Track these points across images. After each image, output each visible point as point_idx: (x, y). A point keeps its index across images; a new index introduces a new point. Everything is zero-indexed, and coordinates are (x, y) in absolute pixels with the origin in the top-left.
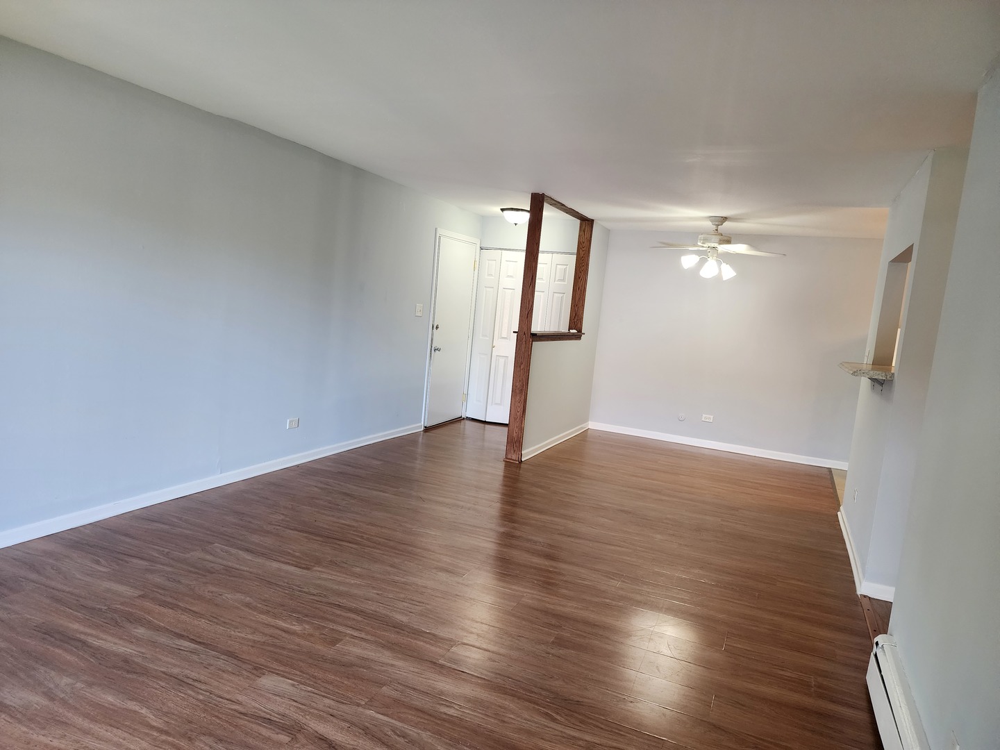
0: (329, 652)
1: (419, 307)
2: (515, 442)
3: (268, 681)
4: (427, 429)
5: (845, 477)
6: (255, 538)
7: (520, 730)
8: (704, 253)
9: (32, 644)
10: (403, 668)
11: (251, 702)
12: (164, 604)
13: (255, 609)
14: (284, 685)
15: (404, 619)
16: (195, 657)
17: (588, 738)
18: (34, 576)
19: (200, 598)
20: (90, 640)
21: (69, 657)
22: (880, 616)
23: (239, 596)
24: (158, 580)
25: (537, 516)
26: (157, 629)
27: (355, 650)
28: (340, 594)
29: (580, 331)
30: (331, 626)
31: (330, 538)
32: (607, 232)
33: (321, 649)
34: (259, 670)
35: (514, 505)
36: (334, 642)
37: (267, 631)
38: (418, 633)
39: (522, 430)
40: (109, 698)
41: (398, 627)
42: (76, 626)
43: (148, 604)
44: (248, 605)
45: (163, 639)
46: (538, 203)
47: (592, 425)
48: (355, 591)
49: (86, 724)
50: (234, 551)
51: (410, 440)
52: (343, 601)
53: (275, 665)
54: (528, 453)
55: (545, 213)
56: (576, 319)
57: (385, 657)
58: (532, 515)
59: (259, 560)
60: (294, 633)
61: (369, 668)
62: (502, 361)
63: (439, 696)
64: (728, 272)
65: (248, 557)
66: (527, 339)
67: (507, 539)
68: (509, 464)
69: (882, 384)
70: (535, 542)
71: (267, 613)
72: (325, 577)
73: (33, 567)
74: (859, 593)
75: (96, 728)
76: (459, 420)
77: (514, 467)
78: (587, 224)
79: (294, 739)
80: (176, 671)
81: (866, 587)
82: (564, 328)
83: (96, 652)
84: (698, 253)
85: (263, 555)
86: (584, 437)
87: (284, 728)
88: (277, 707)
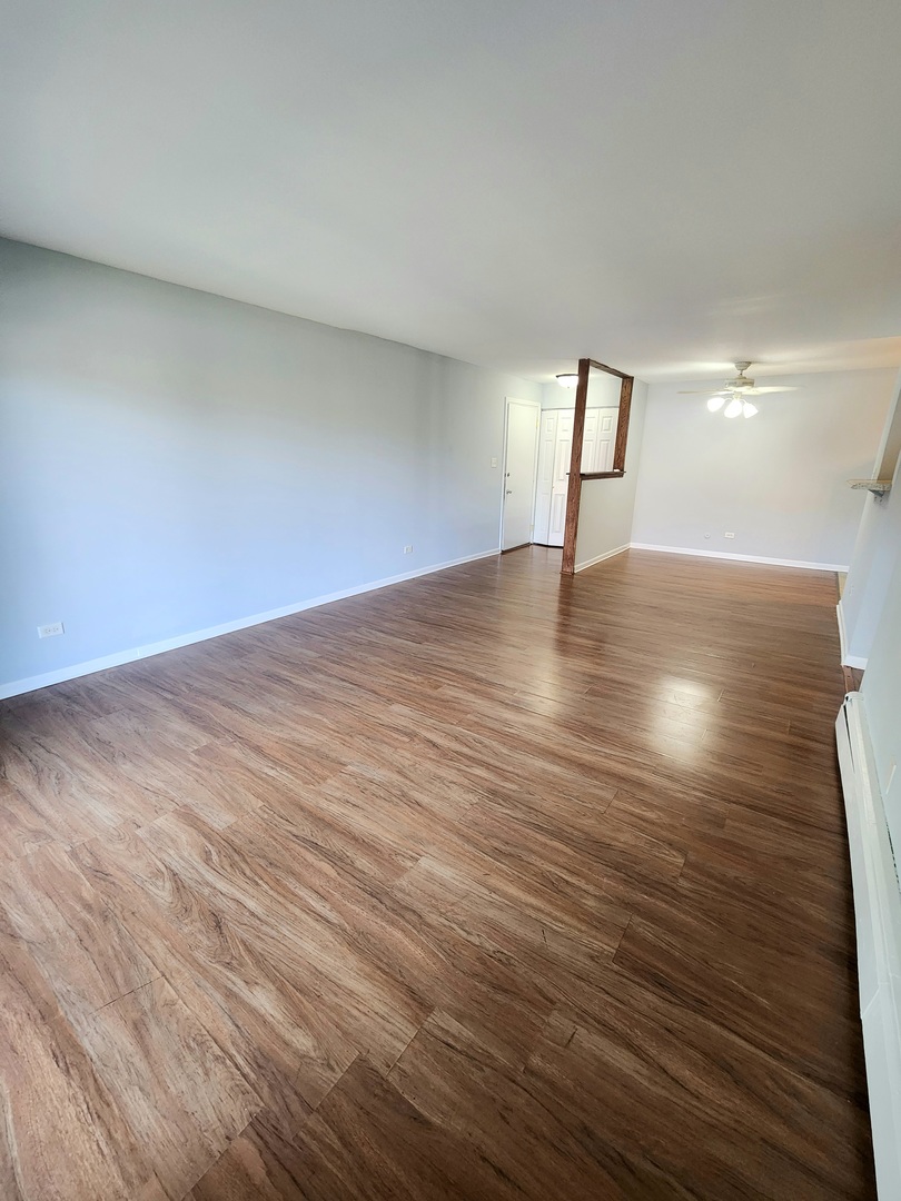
0: (434, 693)
1: (494, 459)
2: (569, 559)
3: (396, 708)
4: (503, 552)
5: (845, 577)
6: (387, 624)
7: (559, 744)
8: (730, 396)
9: (264, 682)
10: (481, 704)
11: (385, 719)
12: (333, 662)
13: (387, 666)
14: (405, 710)
15: (483, 676)
16: (352, 692)
17: (607, 751)
18: (260, 644)
19: (354, 659)
20: (292, 680)
21: (281, 689)
22: (855, 680)
23: (378, 658)
24: (330, 648)
25: (583, 611)
26: (330, 675)
27: (449, 692)
28: (442, 659)
29: (622, 470)
30: (435, 678)
31: (435, 625)
32: (646, 385)
33: (429, 691)
34: (390, 701)
35: (568, 604)
36: (437, 687)
37: (396, 679)
38: (491, 684)
39: (574, 549)
40: (306, 712)
41: (479, 680)
42: (285, 673)
43: (325, 662)
44: (382, 664)
45: (334, 682)
46: (584, 367)
47: (633, 545)
48: (450, 657)
49: (292, 725)
50: (373, 632)
51: (491, 561)
52: (444, 664)
53: (400, 699)
54: (579, 567)
55: (590, 375)
56: (619, 461)
57: (471, 697)
58: (579, 610)
59: (391, 638)
60: (412, 681)
61: (459, 703)
62: (560, 498)
63: (505, 723)
64: (750, 410)
65: (382, 635)
66: (577, 478)
67: (564, 627)
68: (564, 575)
69: (881, 495)
70: (580, 629)
71: (395, 669)
72: (429, 648)
73: (259, 640)
74: (843, 664)
75: (299, 727)
76: (528, 545)
77: (568, 579)
78: (628, 381)
79: (412, 740)
80: (341, 699)
81: (849, 660)
82: (609, 469)
83: (297, 687)
84: (724, 396)
85: (392, 635)
86: (626, 555)
87: (406, 734)
88: (402, 722)
